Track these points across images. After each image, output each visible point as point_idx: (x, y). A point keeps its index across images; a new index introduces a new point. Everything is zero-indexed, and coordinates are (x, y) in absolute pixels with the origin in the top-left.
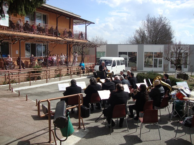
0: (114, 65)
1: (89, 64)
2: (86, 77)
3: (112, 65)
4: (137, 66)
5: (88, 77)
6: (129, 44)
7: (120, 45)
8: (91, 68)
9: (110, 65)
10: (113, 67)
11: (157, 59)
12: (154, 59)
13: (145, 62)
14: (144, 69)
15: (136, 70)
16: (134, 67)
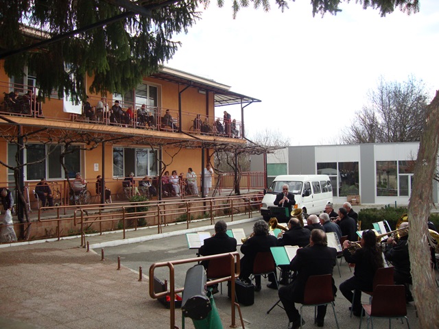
0: (307, 194)
1: (251, 191)
2: (245, 220)
3: (302, 193)
4: (360, 194)
5: (250, 220)
6: (340, 145)
8: (255, 199)
9: (297, 192)
10: (305, 198)
11: (407, 176)
12: (400, 177)
13: (379, 184)
14: (376, 200)
15: (358, 203)
16: (354, 196)
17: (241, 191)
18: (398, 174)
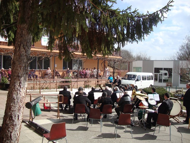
0: (138, 80)
3: (135, 80)
4: (172, 82)
7: (156, 61)
9: (133, 79)
10: (137, 82)
14: (179, 85)
15: (171, 86)
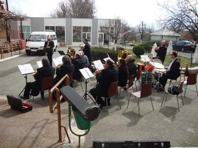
1: (15, 40)
2: (18, 56)
5: (20, 55)
8: (18, 45)
9: (44, 40)
11: (86, 33)
12: (83, 33)
13: (74, 37)
14: (72, 44)
15: (64, 45)
16: (63, 42)
17: (11, 40)
18: (82, 33)
